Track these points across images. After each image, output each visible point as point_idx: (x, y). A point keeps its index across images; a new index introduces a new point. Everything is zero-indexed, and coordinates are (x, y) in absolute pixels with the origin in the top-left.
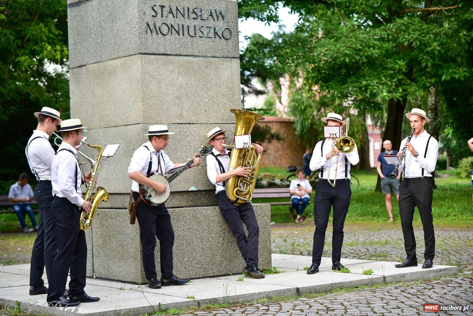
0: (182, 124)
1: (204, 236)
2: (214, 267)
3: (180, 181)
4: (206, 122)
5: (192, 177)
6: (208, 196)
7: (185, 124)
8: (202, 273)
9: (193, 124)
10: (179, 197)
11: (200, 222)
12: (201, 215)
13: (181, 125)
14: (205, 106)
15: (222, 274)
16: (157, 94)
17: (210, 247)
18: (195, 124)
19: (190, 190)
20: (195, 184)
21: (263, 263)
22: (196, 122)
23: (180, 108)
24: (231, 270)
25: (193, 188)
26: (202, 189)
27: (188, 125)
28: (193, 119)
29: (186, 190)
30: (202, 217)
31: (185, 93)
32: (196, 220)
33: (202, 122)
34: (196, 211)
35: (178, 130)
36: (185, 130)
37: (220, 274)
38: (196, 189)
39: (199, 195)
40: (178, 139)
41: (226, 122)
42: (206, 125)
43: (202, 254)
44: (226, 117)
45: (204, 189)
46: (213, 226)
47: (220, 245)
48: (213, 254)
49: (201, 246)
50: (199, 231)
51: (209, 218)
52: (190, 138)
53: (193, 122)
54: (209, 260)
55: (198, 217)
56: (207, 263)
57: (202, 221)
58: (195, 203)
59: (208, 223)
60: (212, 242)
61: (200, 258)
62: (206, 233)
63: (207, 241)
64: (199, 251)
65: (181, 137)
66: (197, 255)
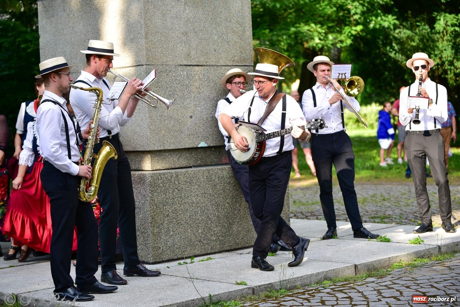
0: (190, 65)
1: (219, 202)
2: (230, 239)
3: (189, 136)
4: (216, 64)
5: (202, 131)
6: (218, 153)
7: (193, 66)
8: (218, 246)
9: (201, 66)
10: (187, 155)
11: (214, 185)
12: (215, 176)
13: (188, 68)
14: (214, 44)
15: (240, 246)
16: (162, 29)
17: (227, 214)
18: (204, 65)
19: (199, 146)
20: (205, 139)
22: (204, 64)
23: (187, 46)
24: (249, 242)
25: (203, 144)
26: (212, 145)
27: (196, 67)
28: (202, 60)
29: (195, 146)
30: (217, 179)
31: (192, 28)
32: (210, 182)
33: (211, 64)
34: (211, 172)
35: (185, 73)
36: (193, 74)
37: (237, 247)
38: (206, 145)
39: (208, 153)
40: (186, 84)
41: (237, 64)
42: (216, 67)
43: (217, 224)
44: (236, 58)
45: (215, 145)
47: (236, 212)
48: (230, 224)
49: (217, 214)
50: (214, 196)
51: (225, 180)
52: (199, 83)
53: (202, 64)
54: (225, 231)
55: (213, 179)
56: (224, 235)
57: (217, 184)
58: (204, 162)
59: (224, 185)
60: (229, 209)
61: (215, 229)
62: (221, 198)
63: (223, 207)
64: (215, 220)
65: (189, 82)
66: (212, 225)
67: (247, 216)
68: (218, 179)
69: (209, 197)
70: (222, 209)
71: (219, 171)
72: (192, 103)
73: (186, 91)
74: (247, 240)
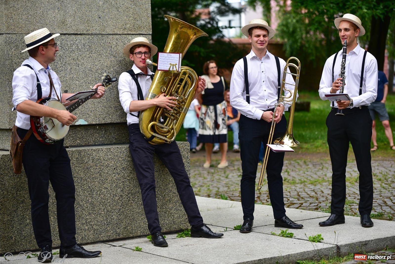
1: (93, 187)
2: (109, 229)
4: (101, 33)
6: (104, 132)
7: (69, 34)
8: (92, 236)
9: (80, 34)
11: (87, 168)
12: (89, 158)
14: (98, 10)
15: (121, 236)
17: (103, 201)
18: (85, 34)
19: (77, 124)
20: (84, 116)
21: (179, 220)
22: (85, 32)
23: (62, 12)
24: (134, 231)
25: (82, 122)
26: (94, 123)
27: (73, 36)
28: (82, 28)
30: (91, 161)
32: (82, 165)
33: (94, 32)
34: (83, 154)
36: (69, 43)
37: (118, 237)
38: (86, 123)
39: (91, 131)
40: (60, 55)
41: (129, 32)
42: (100, 36)
43: (91, 211)
44: (128, 26)
45: (98, 123)
46: (107, 173)
47: (117, 198)
48: (108, 211)
49: (90, 200)
50: (86, 180)
51: (101, 162)
52: (77, 54)
53: (82, 33)
54: (102, 219)
55: (86, 161)
56: (99, 223)
57: (91, 167)
58: (86, 141)
59: (100, 168)
60: (106, 195)
61: (88, 217)
62: (97, 183)
63: (98, 193)
64: (87, 207)
65: (64, 53)
66: (84, 212)
67: (131, 203)
68: (93, 162)
69: (79, 181)
70: (97, 195)
71: (94, 152)
72: (67, 76)
73: (60, 63)
74: (132, 230)
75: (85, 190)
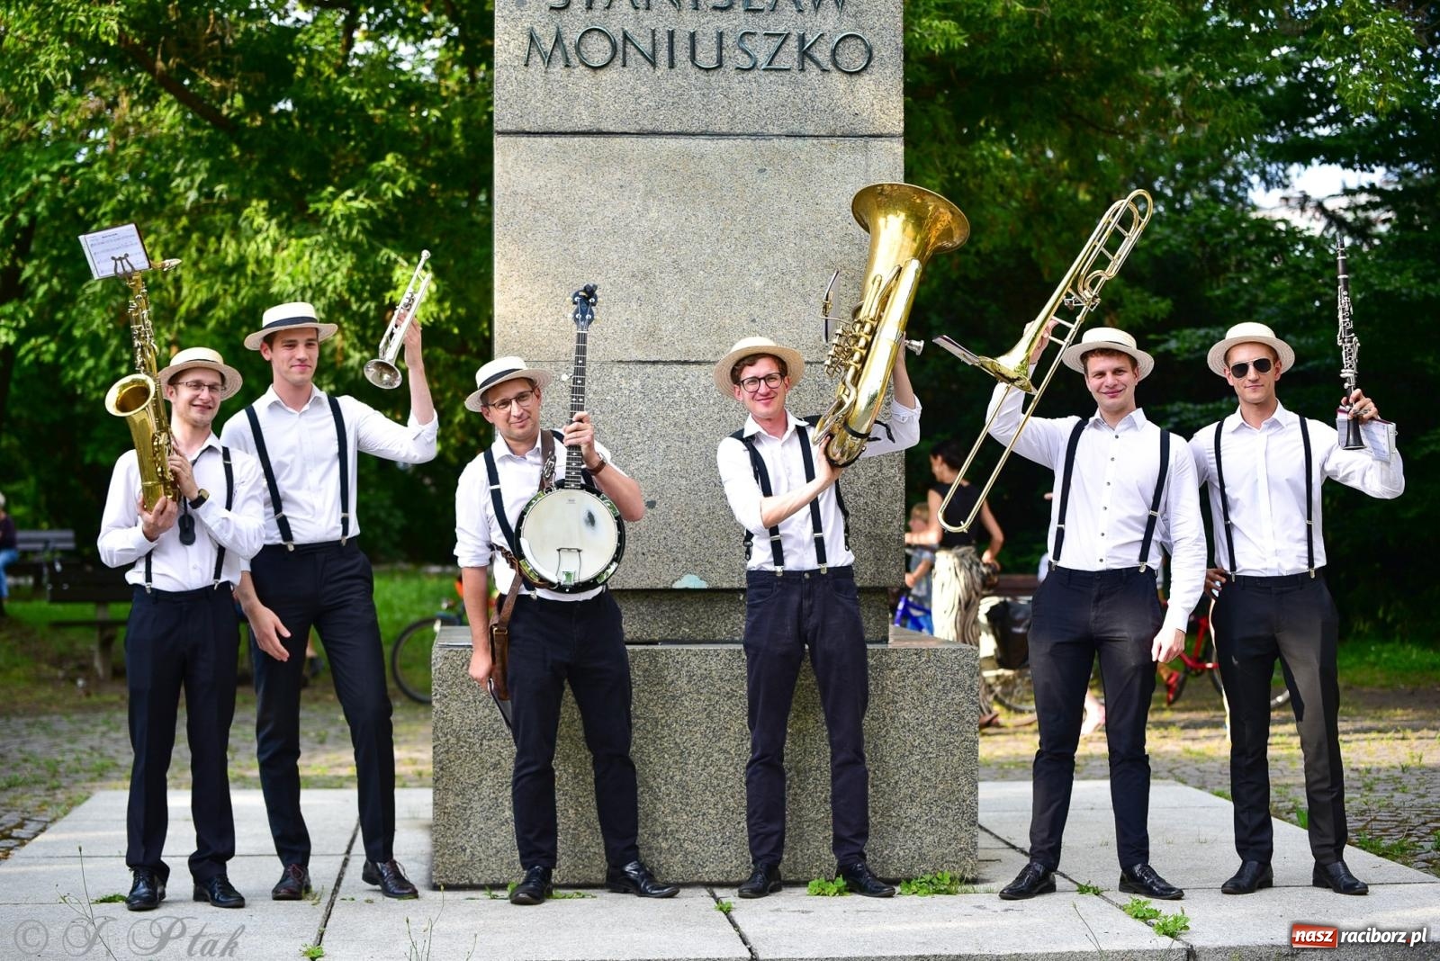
0: (654, 363)
1: (689, 745)
2: (727, 853)
3: (640, 557)
5: (688, 544)
7: (665, 363)
9: (696, 363)
10: (643, 609)
11: (673, 697)
13: (650, 369)
14: (750, 302)
16: (558, 266)
17: (715, 782)
18: (709, 362)
19: (677, 585)
20: (699, 566)
21: (939, 851)
22: (710, 357)
23: (649, 309)
24: (800, 868)
25: (690, 581)
26: (725, 585)
27: (678, 368)
28: (702, 347)
30: (685, 680)
31: (669, 260)
34: (662, 660)
35: (637, 383)
36: (664, 385)
38: (704, 585)
40: (639, 415)
43: (679, 806)
45: (736, 585)
46: (729, 713)
48: (726, 809)
49: (677, 778)
50: (669, 726)
51: (713, 685)
52: (686, 411)
53: (701, 359)
54: (708, 828)
55: (669, 679)
56: (701, 838)
57: (684, 694)
59: (710, 700)
60: (724, 768)
61: (669, 819)
62: (698, 735)
63: (702, 761)
64: (669, 795)
65: (650, 409)
66: (659, 805)
67: (796, 794)
68: (689, 682)
69: (649, 728)
70: (698, 765)
71: (693, 658)
72: (657, 466)
73: (637, 432)
74: (795, 863)
75: (663, 751)
